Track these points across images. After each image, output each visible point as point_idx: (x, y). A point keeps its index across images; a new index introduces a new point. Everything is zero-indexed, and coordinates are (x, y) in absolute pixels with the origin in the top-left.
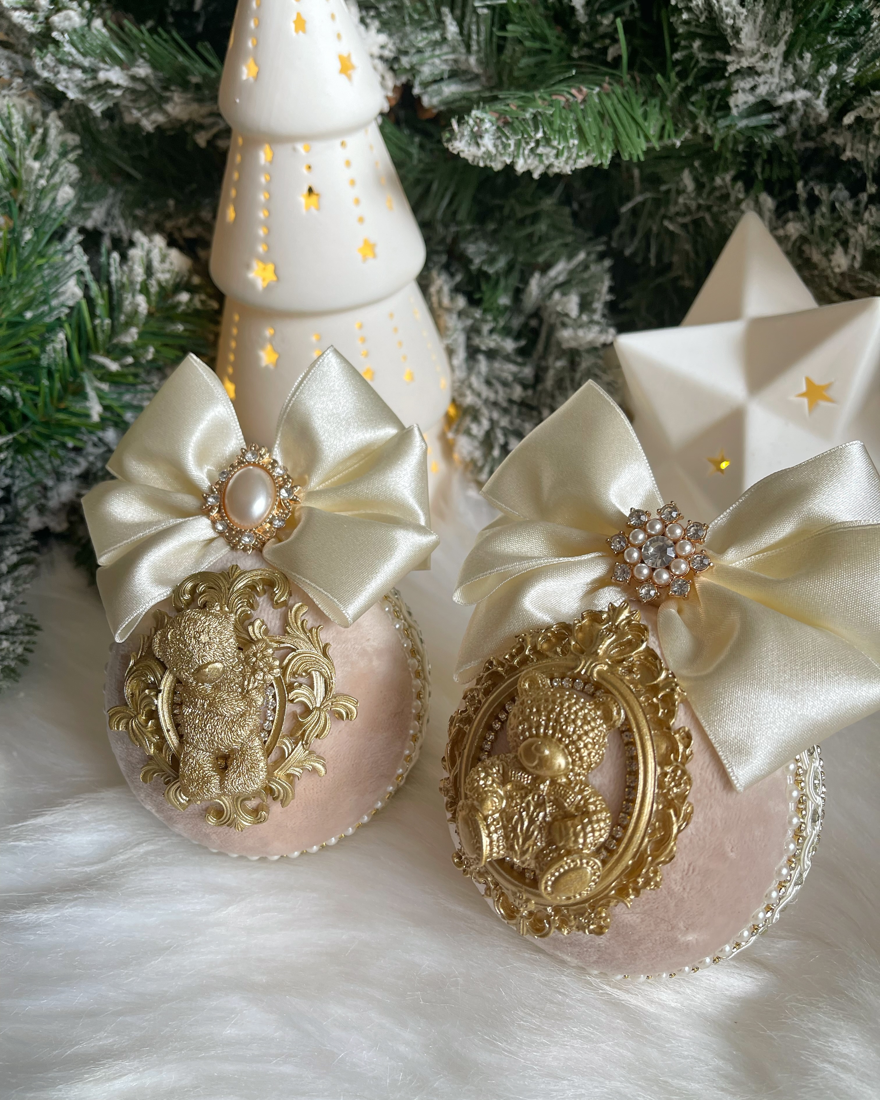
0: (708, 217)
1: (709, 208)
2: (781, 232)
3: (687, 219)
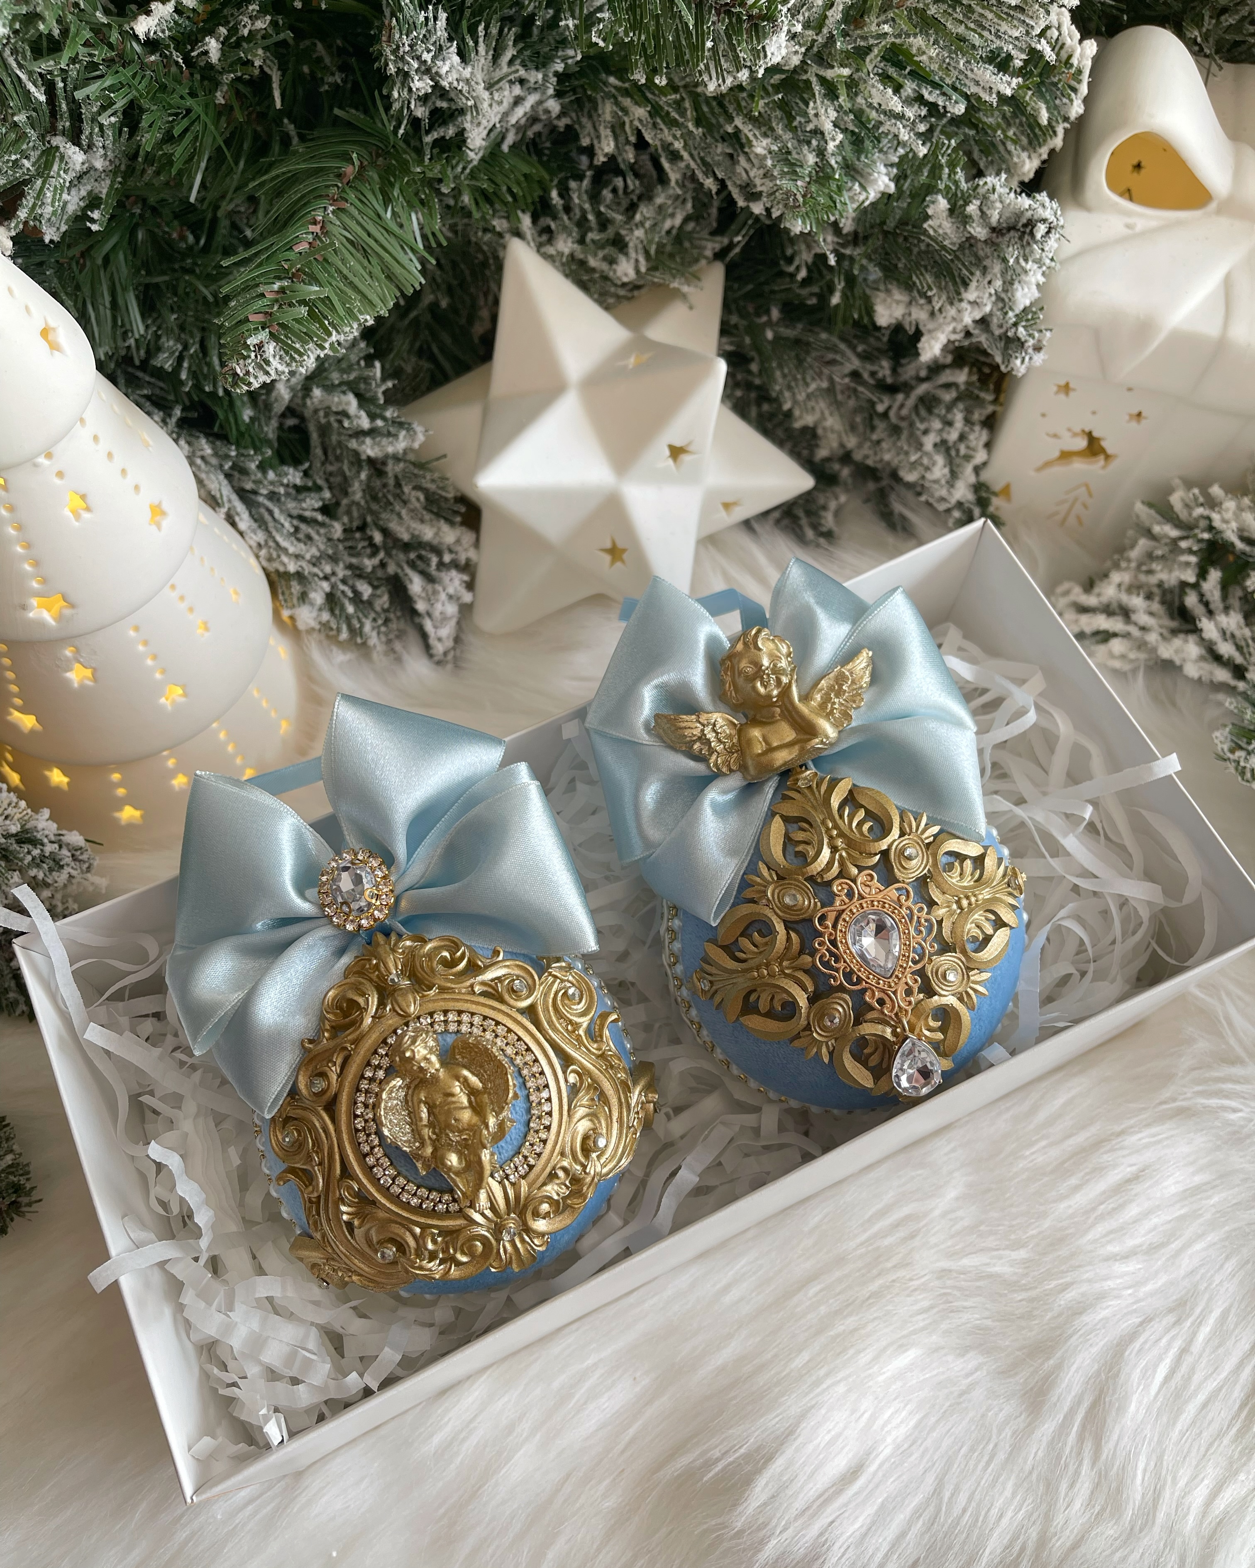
2: (551, 250)
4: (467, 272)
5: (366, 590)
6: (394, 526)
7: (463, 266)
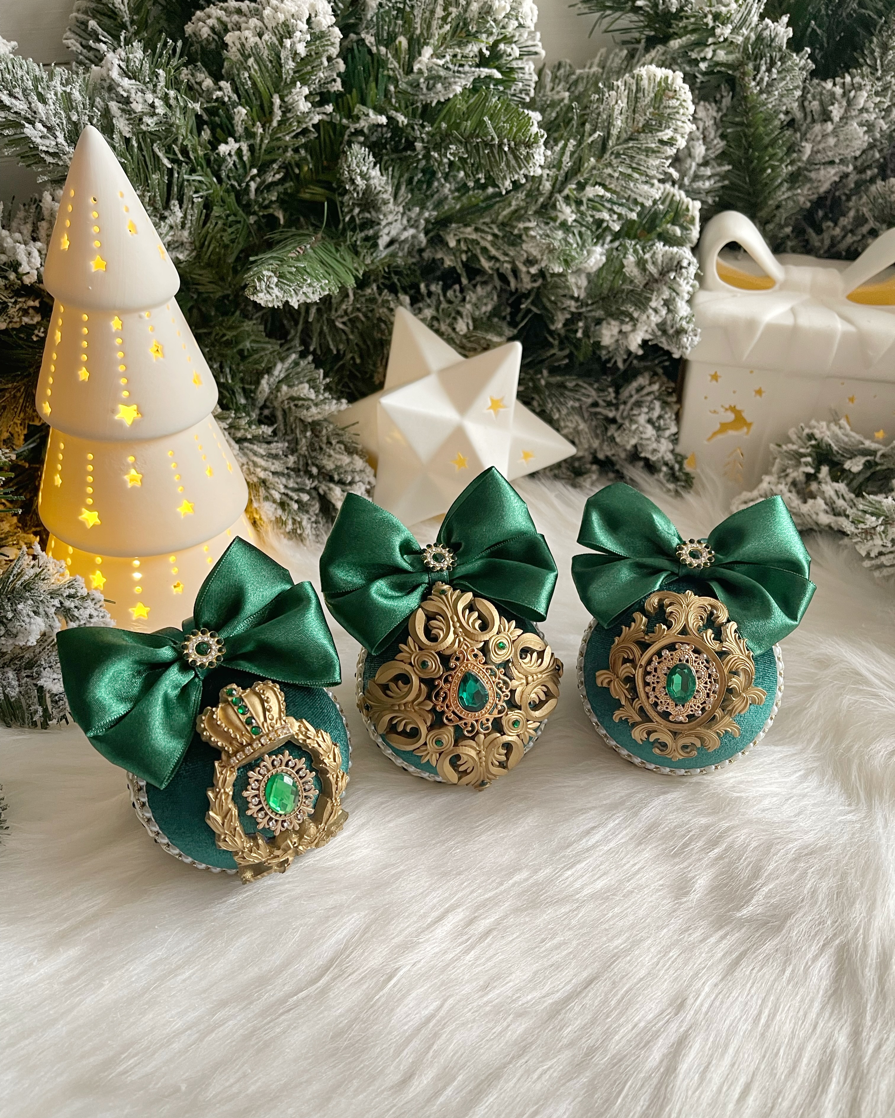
0: (361, 315)
1: (358, 310)
3: (345, 319)
4: (371, 347)
5: (305, 497)
6: (325, 462)
7: (369, 343)
